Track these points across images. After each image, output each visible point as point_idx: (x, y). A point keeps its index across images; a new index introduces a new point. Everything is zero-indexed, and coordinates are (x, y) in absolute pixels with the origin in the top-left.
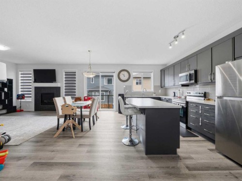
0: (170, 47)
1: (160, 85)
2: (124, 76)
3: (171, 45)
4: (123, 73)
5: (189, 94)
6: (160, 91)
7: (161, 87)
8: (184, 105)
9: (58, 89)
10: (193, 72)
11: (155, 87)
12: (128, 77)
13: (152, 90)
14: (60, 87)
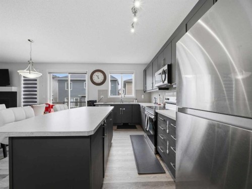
0: (133, 30)
1: (143, 89)
2: (98, 78)
3: (133, 27)
4: (96, 74)
5: (167, 101)
6: (143, 96)
7: (144, 92)
8: (153, 117)
9: (14, 94)
10: (166, 68)
11: (137, 91)
12: (103, 79)
13: (133, 95)
14: (16, 92)
